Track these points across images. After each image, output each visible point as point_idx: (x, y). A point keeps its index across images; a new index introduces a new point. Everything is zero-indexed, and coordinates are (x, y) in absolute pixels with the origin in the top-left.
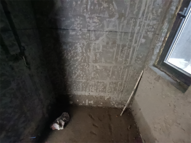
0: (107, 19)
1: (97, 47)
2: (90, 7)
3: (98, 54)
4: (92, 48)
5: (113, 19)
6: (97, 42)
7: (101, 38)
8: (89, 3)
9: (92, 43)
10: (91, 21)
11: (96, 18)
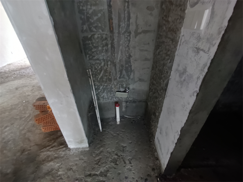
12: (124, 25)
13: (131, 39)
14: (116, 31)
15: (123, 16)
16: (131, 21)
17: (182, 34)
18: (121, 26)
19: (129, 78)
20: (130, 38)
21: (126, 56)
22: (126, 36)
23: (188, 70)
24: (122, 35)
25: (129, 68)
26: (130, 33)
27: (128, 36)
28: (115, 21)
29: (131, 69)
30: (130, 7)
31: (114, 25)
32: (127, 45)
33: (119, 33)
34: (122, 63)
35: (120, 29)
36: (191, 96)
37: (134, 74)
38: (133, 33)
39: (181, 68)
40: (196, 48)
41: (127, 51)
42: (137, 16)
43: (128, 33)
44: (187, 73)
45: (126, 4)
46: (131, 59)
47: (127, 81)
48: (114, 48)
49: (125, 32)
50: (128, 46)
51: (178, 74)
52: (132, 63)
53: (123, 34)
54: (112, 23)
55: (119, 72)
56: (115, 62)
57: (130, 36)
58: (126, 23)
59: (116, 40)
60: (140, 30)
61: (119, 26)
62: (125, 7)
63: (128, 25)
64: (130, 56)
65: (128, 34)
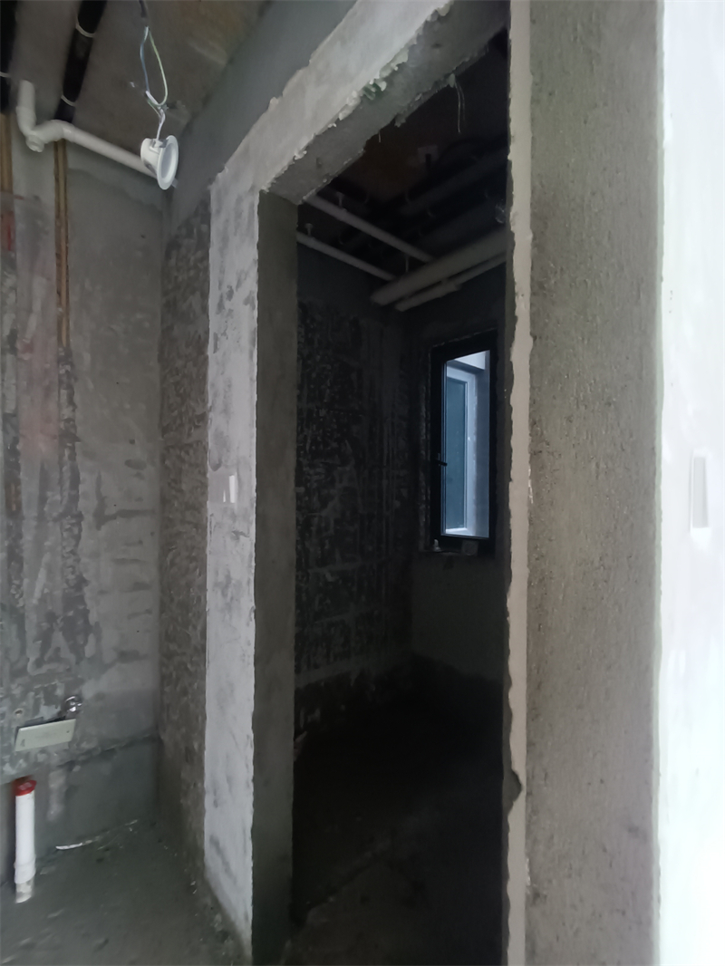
0: (339, 468)
1: (323, 525)
2: (311, 447)
3: (327, 542)
4: (314, 529)
5: (348, 468)
6: (324, 513)
7: (330, 505)
8: (309, 441)
9: (315, 516)
10: (312, 472)
11: (321, 465)
12: (58, 497)
13: (84, 534)
14: (30, 513)
15: (55, 476)
16: (81, 488)
17: (210, 512)
18: (48, 501)
19: (80, 657)
20: (80, 530)
21: (67, 581)
22: (68, 526)
23: (233, 575)
24: (50, 524)
25: (80, 622)
26: (80, 517)
27: (73, 525)
28: (29, 488)
29: (86, 621)
30: (79, 458)
31: (24, 498)
32: (68, 549)
33: (41, 518)
34: (50, 608)
35: (46, 509)
36: (248, 625)
37: (98, 640)
38: (89, 519)
39: (221, 578)
40: (234, 532)
41: (71, 566)
42: (99, 479)
43: (73, 517)
44: (233, 582)
45: (67, 452)
46: (86, 590)
47: (69, 670)
48: (20, 561)
49: (63, 515)
50: (73, 552)
51: (219, 593)
52: (88, 601)
53: (55, 520)
54: (18, 493)
55: (35, 640)
56: (23, 607)
57: (79, 524)
58: (66, 494)
59: (28, 538)
60: (111, 510)
61: (43, 500)
62: (61, 456)
63: (74, 499)
64: (81, 582)
65: (74, 521)
